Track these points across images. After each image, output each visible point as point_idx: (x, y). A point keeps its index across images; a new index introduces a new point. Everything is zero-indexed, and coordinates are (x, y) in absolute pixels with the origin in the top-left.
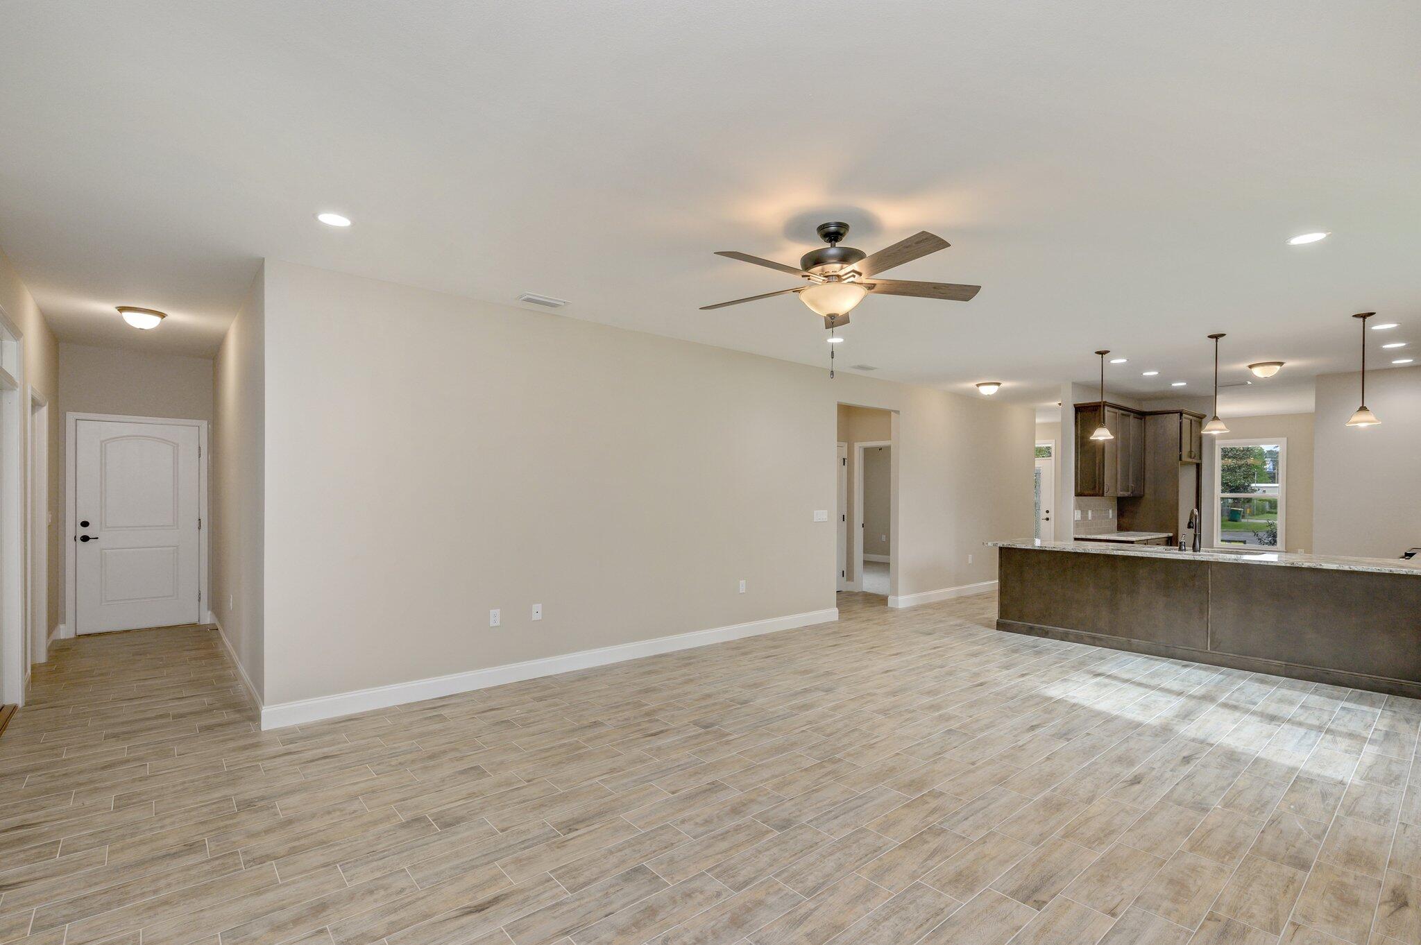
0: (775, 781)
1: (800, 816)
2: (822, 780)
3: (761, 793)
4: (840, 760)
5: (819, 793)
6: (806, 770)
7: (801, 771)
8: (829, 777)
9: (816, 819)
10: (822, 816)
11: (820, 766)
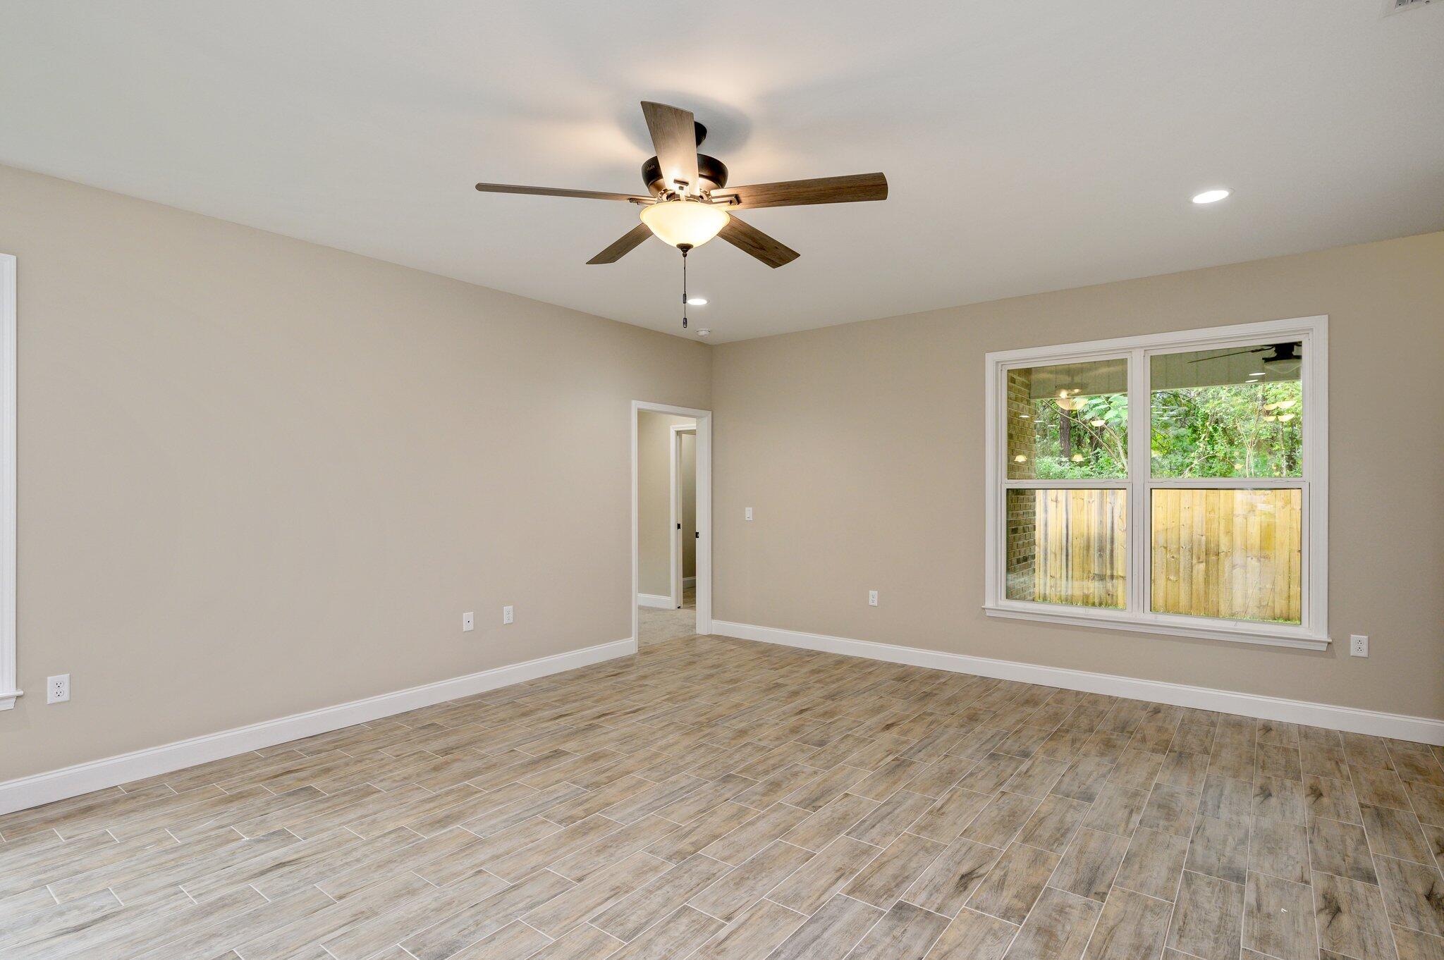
0: (749, 818)
1: (715, 787)
2: (695, 825)
3: (759, 803)
4: (670, 858)
5: (698, 809)
6: (715, 837)
7: (720, 835)
8: (687, 829)
9: (701, 785)
10: (695, 788)
11: (697, 846)
